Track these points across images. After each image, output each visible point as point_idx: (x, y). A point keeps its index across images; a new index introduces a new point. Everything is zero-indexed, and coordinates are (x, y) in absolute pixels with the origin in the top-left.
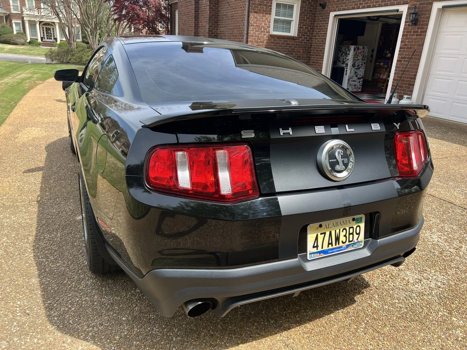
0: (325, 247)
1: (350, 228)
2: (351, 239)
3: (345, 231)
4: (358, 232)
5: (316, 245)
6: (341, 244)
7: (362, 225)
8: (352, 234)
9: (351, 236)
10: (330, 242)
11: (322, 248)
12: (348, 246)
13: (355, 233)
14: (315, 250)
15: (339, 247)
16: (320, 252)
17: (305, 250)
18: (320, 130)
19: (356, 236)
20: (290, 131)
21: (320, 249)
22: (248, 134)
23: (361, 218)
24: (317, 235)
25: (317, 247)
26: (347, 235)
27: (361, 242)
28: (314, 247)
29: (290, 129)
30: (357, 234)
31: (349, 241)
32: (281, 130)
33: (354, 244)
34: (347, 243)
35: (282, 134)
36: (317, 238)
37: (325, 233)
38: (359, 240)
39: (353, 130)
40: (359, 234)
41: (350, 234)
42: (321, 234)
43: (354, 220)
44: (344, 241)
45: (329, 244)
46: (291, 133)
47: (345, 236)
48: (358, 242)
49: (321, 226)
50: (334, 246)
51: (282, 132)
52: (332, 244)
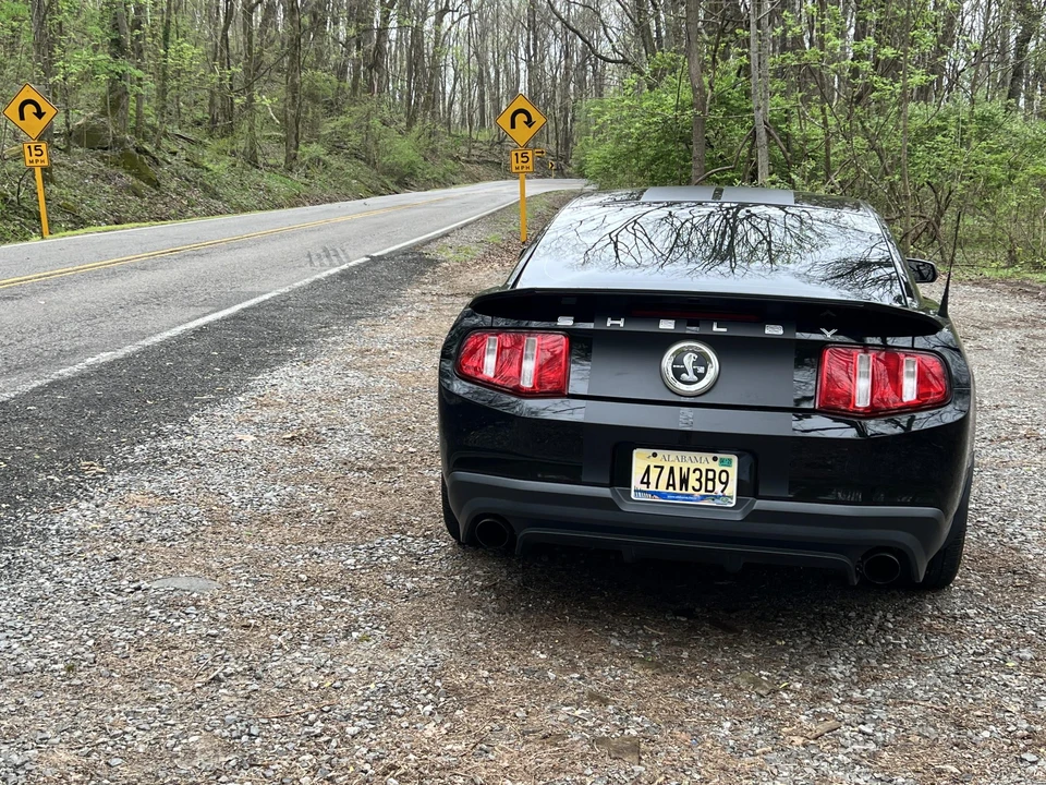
0: (662, 488)
1: (707, 470)
2: (710, 487)
3: (698, 472)
4: (724, 479)
5: (645, 480)
6: (690, 491)
7: (733, 471)
8: (713, 480)
9: (710, 484)
10: (671, 482)
11: (657, 487)
12: (703, 498)
13: (717, 480)
14: (644, 487)
15: (688, 495)
16: (653, 493)
17: (628, 483)
18: (667, 325)
19: (719, 487)
20: (621, 323)
21: (652, 488)
22: (566, 322)
23: (730, 460)
24: (649, 467)
25: (648, 483)
26: (703, 480)
27: (731, 497)
28: (642, 482)
29: (623, 320)
30: (722, 483)
31: (706, 491)
32: (609, 319)
33: (716, 497)
34: (703, 492)
35: (608, 325)
36: (648, 471)
37: (662, 468)
38: (726, 492)
39: (725, 330)
40: (726, 483)
41: (707, 480)
42: (655, 467)
43: (715, 459)
44: (697, 488)
45: (668, 485)
46: (622, 325)
47: (699, 480)
48: (724, 496)
49: (655, 455)
50: (678, 491)
51: (609, 322)
52: (674, 485)
